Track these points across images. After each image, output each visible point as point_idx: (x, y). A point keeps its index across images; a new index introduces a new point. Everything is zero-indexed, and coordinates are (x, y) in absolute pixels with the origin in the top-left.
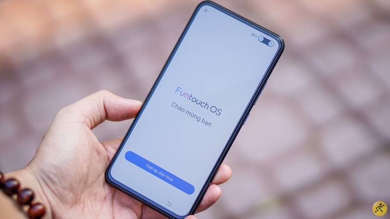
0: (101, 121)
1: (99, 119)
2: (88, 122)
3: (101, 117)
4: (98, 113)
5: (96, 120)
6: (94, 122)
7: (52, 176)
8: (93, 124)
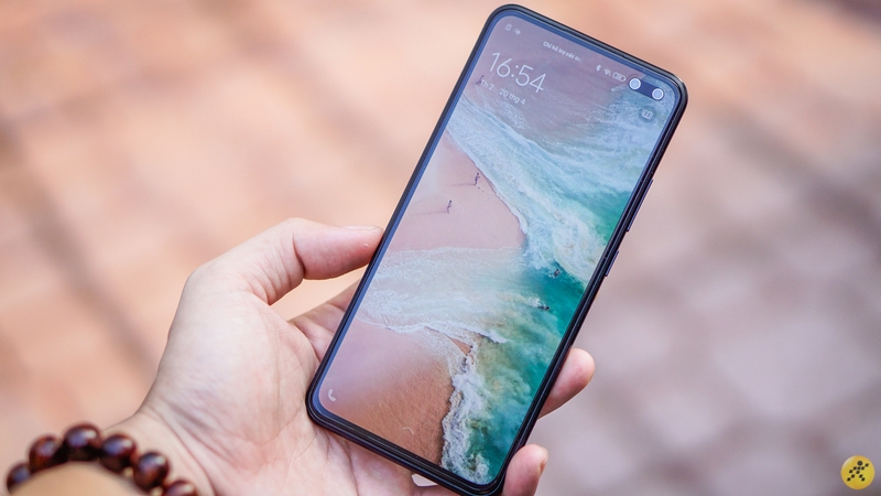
0: (291, 284)
1: (285, 280)
2: (260, 289)
3: (289, 277)
4: (281, 269)
5: (278, 285)
6: (274, 286)
7: (199, 415)
8: (272, 293)
